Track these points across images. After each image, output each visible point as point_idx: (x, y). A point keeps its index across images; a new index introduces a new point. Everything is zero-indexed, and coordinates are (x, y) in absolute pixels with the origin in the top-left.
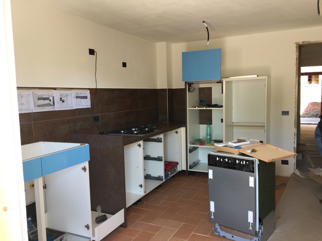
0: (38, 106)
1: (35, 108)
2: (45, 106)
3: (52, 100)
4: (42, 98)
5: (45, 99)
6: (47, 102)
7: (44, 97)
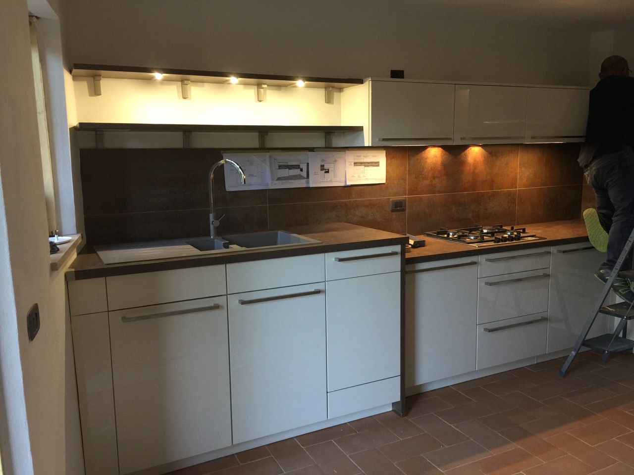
0: (279, 179)
1: (272, 183)
2: (291, 179)
3: (305, 169)
4: (286, 166)
5: (291, 167)
6: (296, 172)
7: (290, 164)
